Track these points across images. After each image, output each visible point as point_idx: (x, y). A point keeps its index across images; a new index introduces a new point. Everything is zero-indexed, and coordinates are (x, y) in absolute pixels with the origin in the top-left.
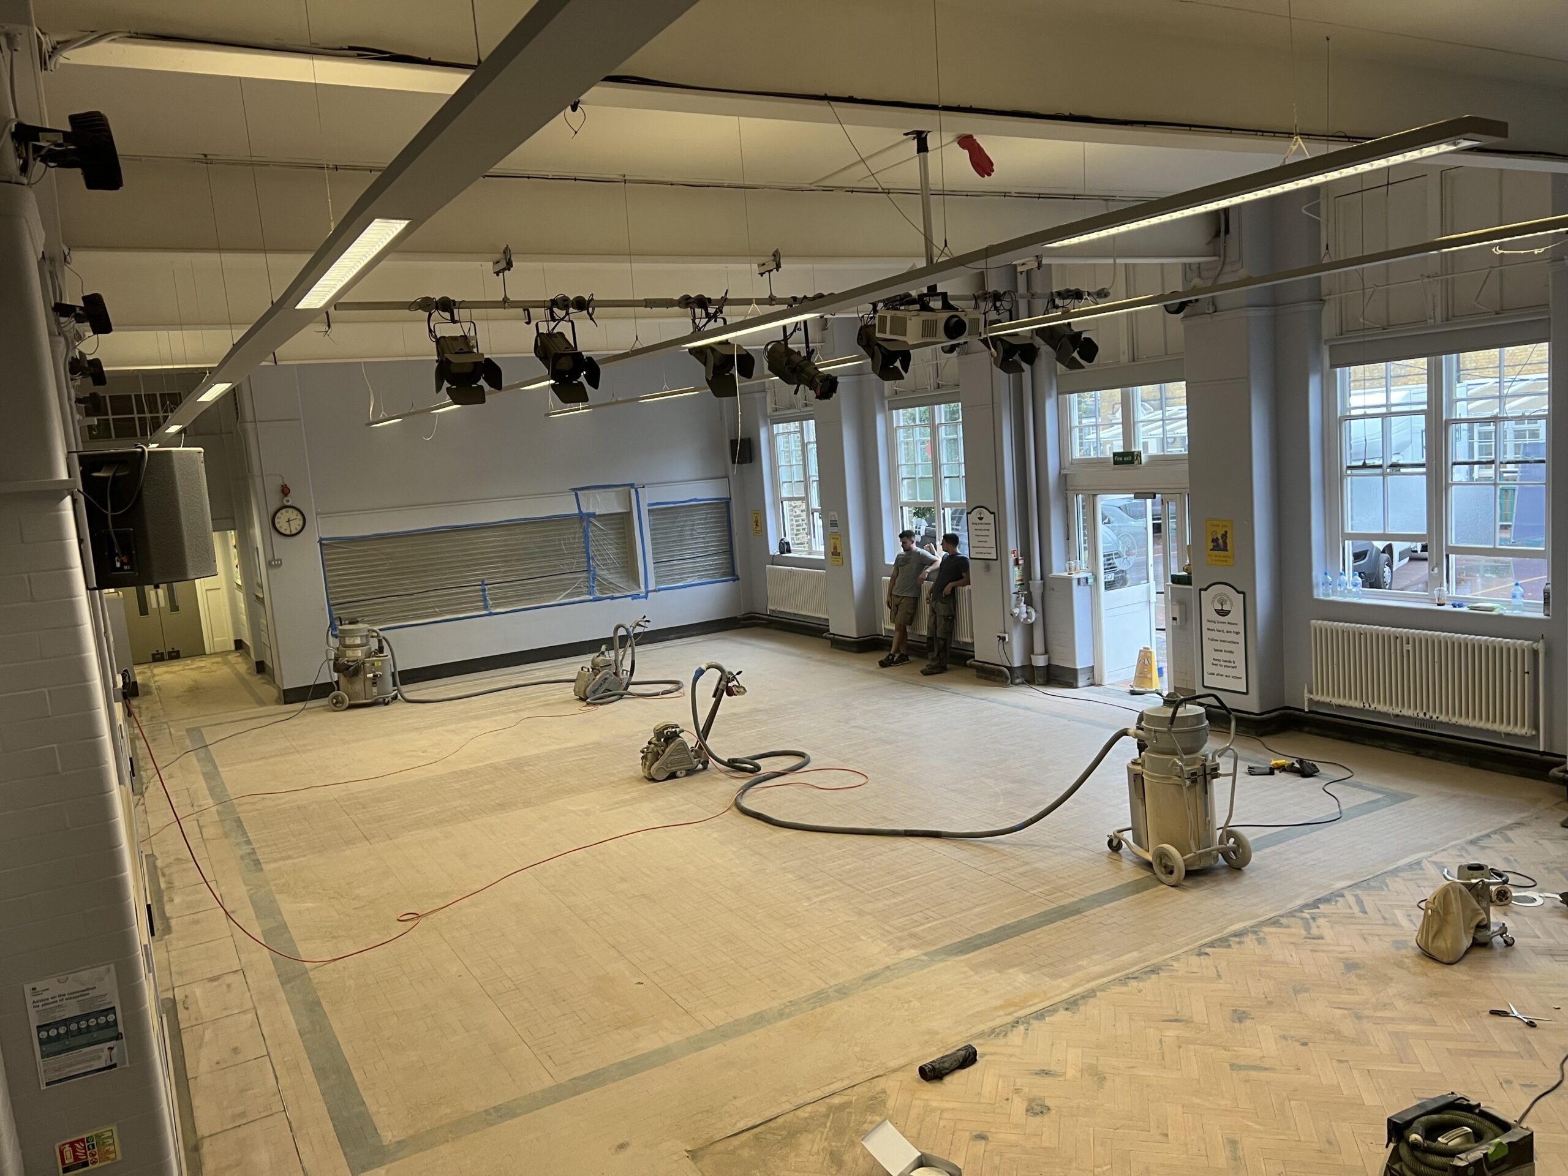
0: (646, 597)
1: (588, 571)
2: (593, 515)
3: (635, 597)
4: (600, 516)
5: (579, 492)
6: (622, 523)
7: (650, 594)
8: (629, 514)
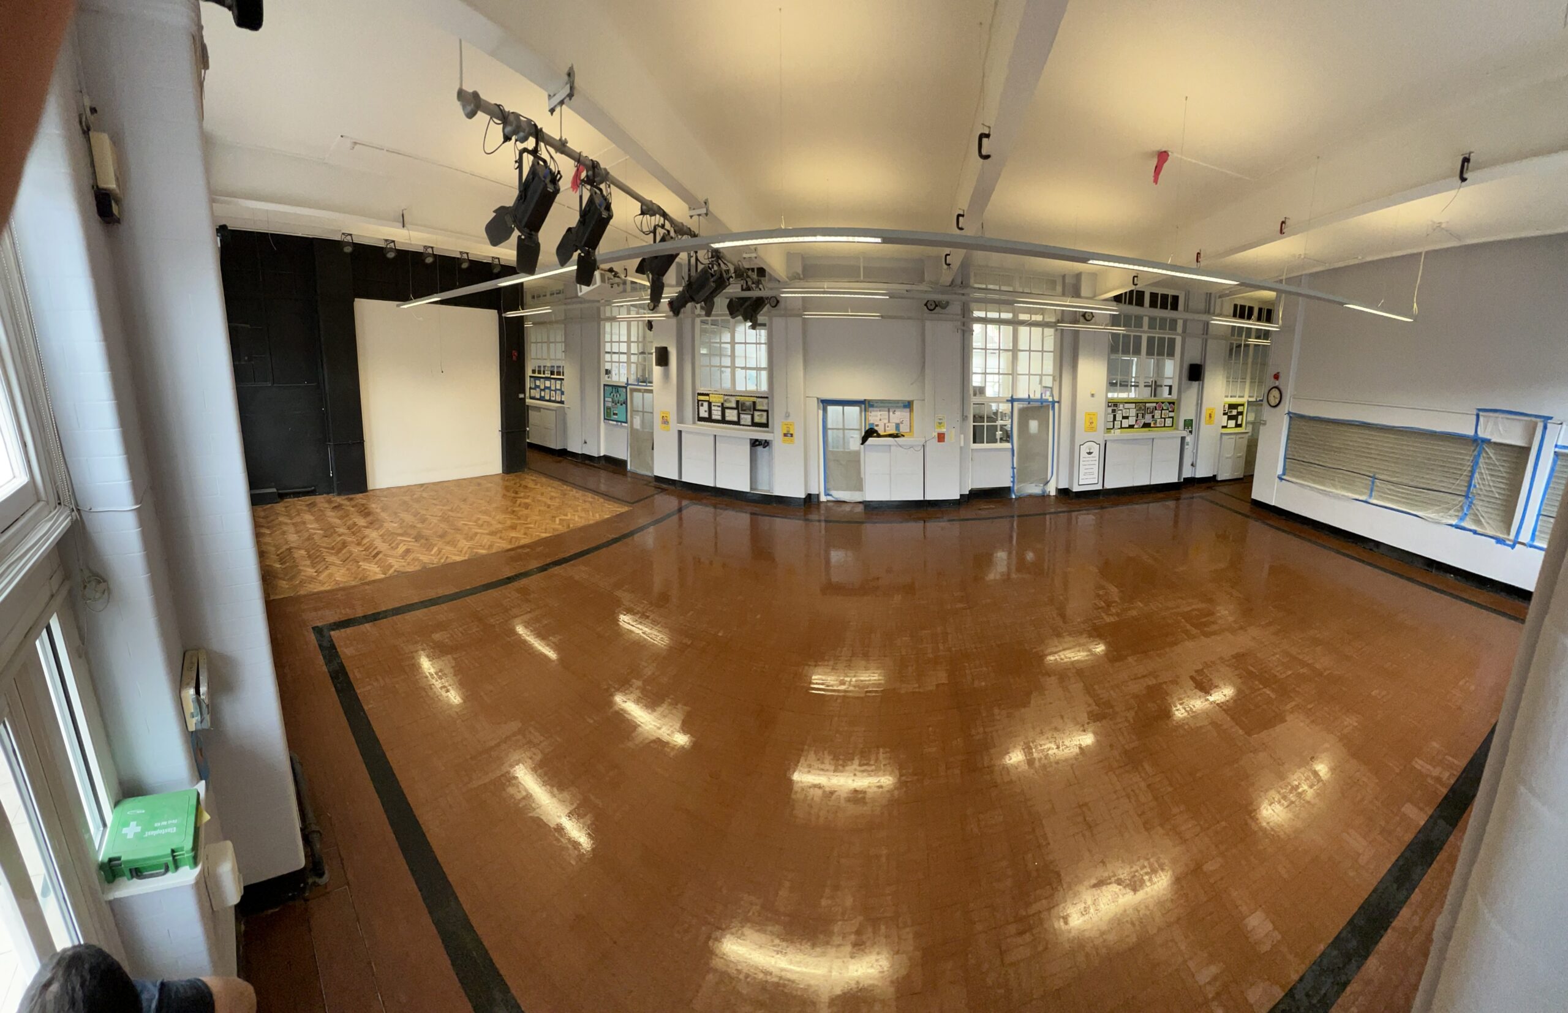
0: (1513, 547)
1: (1467, 497)
2: (1487, 442)
3: (1500, 541)
4: (1496, 444)
5: (1481, 413)
6: (1518, 456)
7: (1518, 546)
8: (1526, 450)
